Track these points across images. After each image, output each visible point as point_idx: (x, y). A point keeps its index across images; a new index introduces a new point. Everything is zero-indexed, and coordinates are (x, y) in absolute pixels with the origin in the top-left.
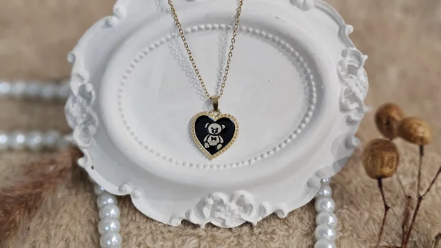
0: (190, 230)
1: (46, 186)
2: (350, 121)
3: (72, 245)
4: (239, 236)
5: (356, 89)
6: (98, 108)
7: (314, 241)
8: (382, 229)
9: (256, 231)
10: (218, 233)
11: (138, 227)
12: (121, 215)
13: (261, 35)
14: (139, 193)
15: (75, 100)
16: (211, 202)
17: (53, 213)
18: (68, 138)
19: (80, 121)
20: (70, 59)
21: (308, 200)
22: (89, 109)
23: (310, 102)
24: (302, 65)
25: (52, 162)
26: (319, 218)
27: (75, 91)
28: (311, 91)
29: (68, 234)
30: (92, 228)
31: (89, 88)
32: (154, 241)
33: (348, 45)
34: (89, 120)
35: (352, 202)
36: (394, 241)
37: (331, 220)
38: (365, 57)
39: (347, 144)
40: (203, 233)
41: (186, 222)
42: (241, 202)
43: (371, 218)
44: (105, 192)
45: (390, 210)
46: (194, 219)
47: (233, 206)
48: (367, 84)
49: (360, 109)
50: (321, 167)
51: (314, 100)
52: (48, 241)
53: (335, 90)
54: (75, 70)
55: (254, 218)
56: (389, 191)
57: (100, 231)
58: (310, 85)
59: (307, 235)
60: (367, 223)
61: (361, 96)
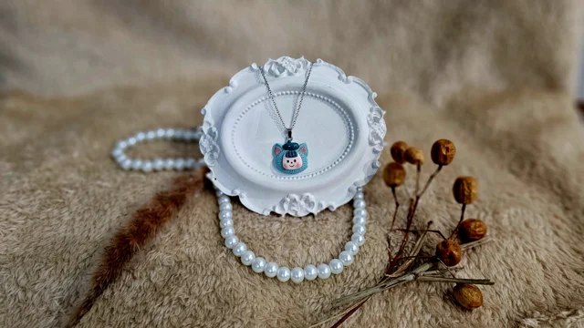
0: (275, 218)
1: (188, 190)
2: (375, 152)
3: (203, 226)
4: (306, 222)
5: (378, 131)
6: (219, 142)
7: (352, 225)
8: (394, 218)
9: (316, 219)
10: (293, 220)
11: (244, 217)
12: (233, 209)
13: (320, 98)
14: (244, 195)
15: (205, 138)
16: (288, 200)
17: (191, 207)
18: (201, 161)
19: (208, 150)
20: (202, 112)
21: (348, 200)
22: (214, 143)
23: (350, 139)
24: (345, 117)
25: (191, 176)
26: (355, 212)
27: (206, 131)
28: (351, 132)
29: (200, 220)
30: (215, 217)
31: (214, 129)
32: (253, 224)
33: (374, 105)
34: (214, 149)
35: (376, 203)
36: (402, 226)
37: (363, 212)
38: (384, 113)
39: (373, 166)
40: (283, 220)
41: (273, 213)
42: (307, 201)
43: (388, 212)
44: (224, 194)
45: (400, 207)
46: (278, 211)
47: (302, 203)
48: (385, 129)
49: (381, 144)
50: (358, 180)
51: (353, 138)
52: (187, 224)
53: (365, 132)
54: (205, 120)
55: (315, 211)
56: (400, 196)
57: (220, 218)
58: (350, 128)
59: (348, 221)
60: (385, 215)
61: (382, 136)
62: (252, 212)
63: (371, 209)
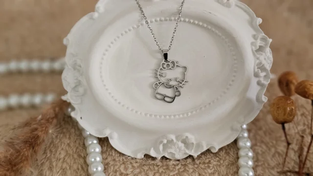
0: (150, 162)
4: (185, 165)
5: (264, 62)
8: (285, 160)
10: (170, 164)
20: (65, 42)
21: (232, 140)
31: (79, 62)
33: (258, 32)
37: (250, 154)
38: (271, 40)
41: (147, 156)
43: (276, 152)
46: (153, 154)
47: (180, 144)
48: (272, 59)
49: (267, 76)
54: (69, 51)
55: (195, 153)
57: (88, 162)
59: (233, 164)
61: (268, 67)
62: (123, 155)
63: (258, 149)
